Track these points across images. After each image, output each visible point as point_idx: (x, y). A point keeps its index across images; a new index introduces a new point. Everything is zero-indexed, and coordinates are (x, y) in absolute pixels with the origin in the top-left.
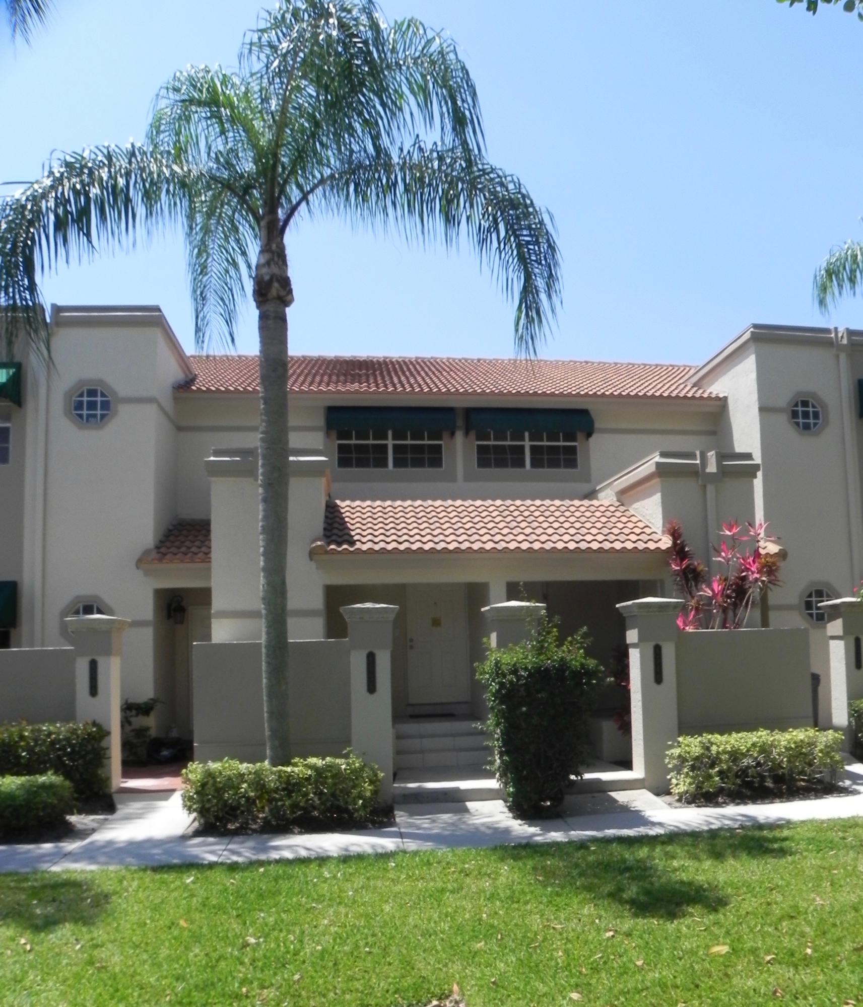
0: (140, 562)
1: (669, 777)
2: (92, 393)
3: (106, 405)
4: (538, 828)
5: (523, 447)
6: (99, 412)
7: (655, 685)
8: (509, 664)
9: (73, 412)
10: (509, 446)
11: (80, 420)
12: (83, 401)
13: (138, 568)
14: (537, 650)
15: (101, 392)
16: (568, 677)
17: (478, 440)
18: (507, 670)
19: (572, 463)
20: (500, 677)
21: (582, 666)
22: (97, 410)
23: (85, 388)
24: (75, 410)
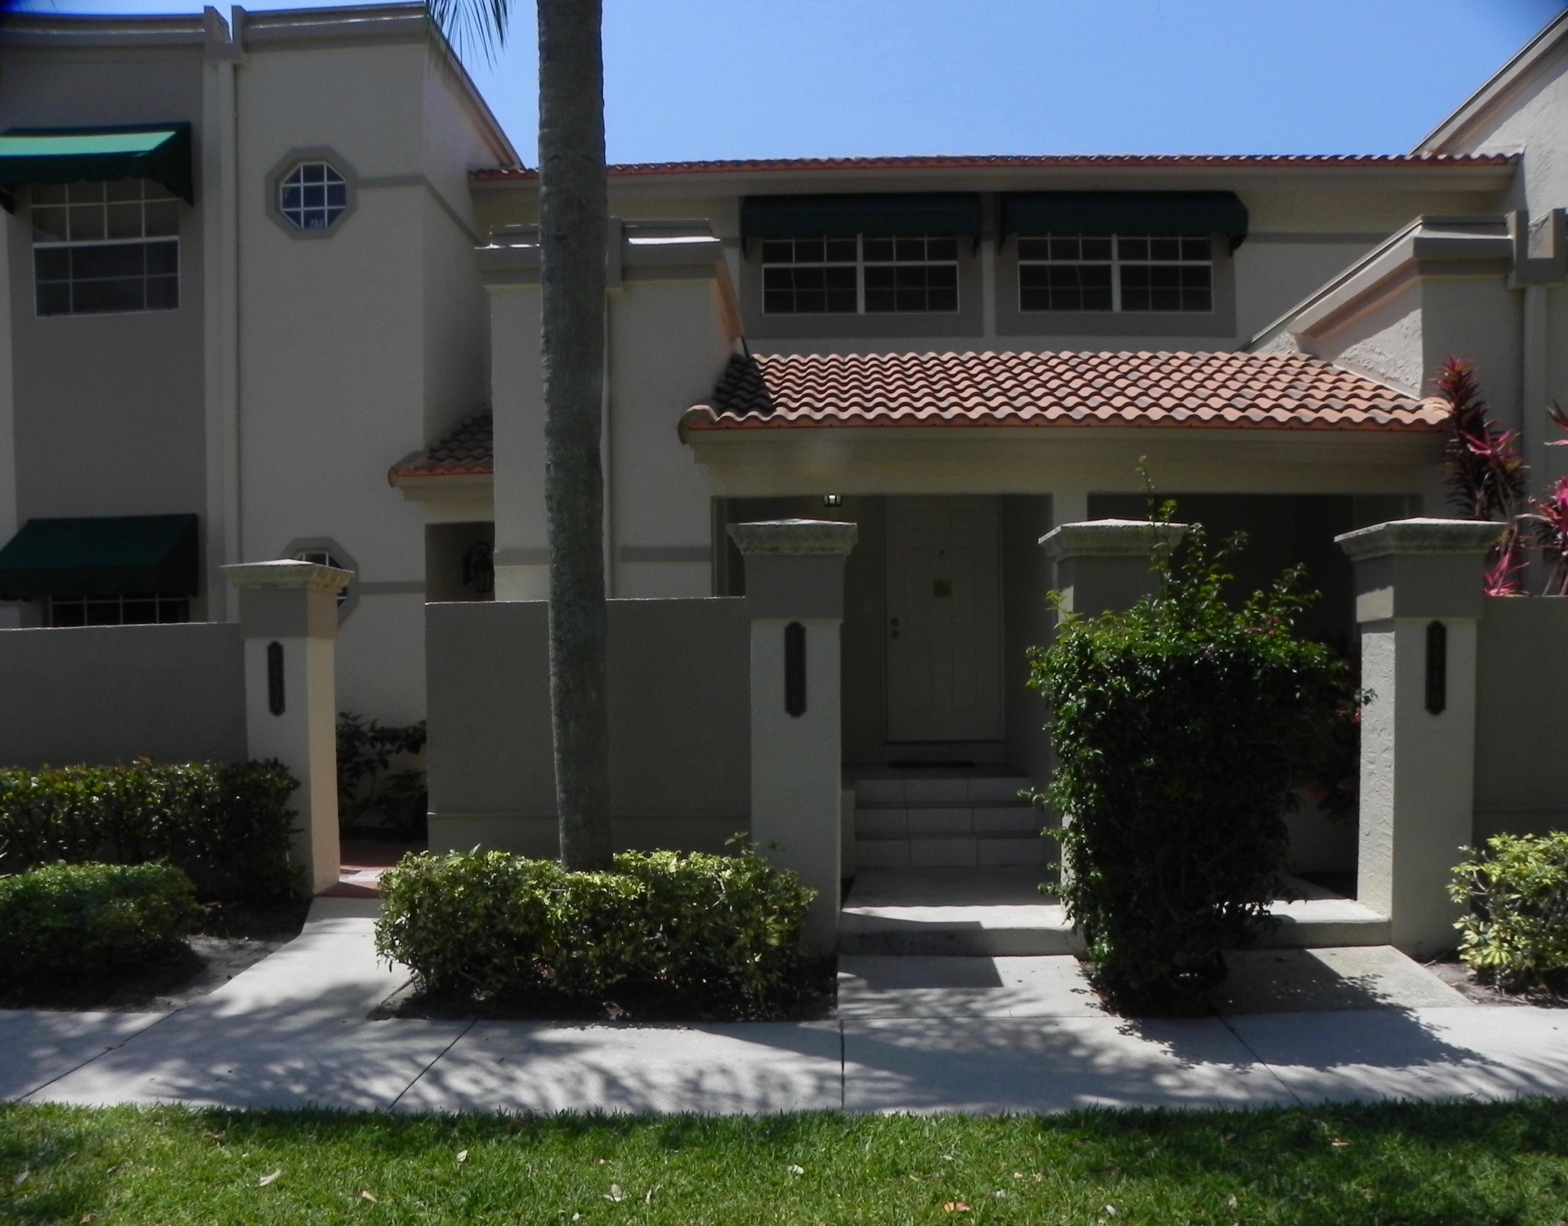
0: (394, 473)
1: (1458, 926)
2: (313, 173)
3: (338, 195)
4: (1165, 1046)
5: (1108, 269)
6: (326, 208)
7: (1426, 715)
8: (1113, 648)
9: (283, 210)
10: (1082, 268)
11: (294, 223)
12: (298, 189)
13: (392, 485)
14: (1181, 618)
15: (329, 170)
16: (1260, 685)
17: (1023, 256)
18: (1108, 663)
19: (1200, 301)
20: (1089, 681)
21: (1291, 657)
22: (323, 205)
23: (301, 166)
24: (286, 206)
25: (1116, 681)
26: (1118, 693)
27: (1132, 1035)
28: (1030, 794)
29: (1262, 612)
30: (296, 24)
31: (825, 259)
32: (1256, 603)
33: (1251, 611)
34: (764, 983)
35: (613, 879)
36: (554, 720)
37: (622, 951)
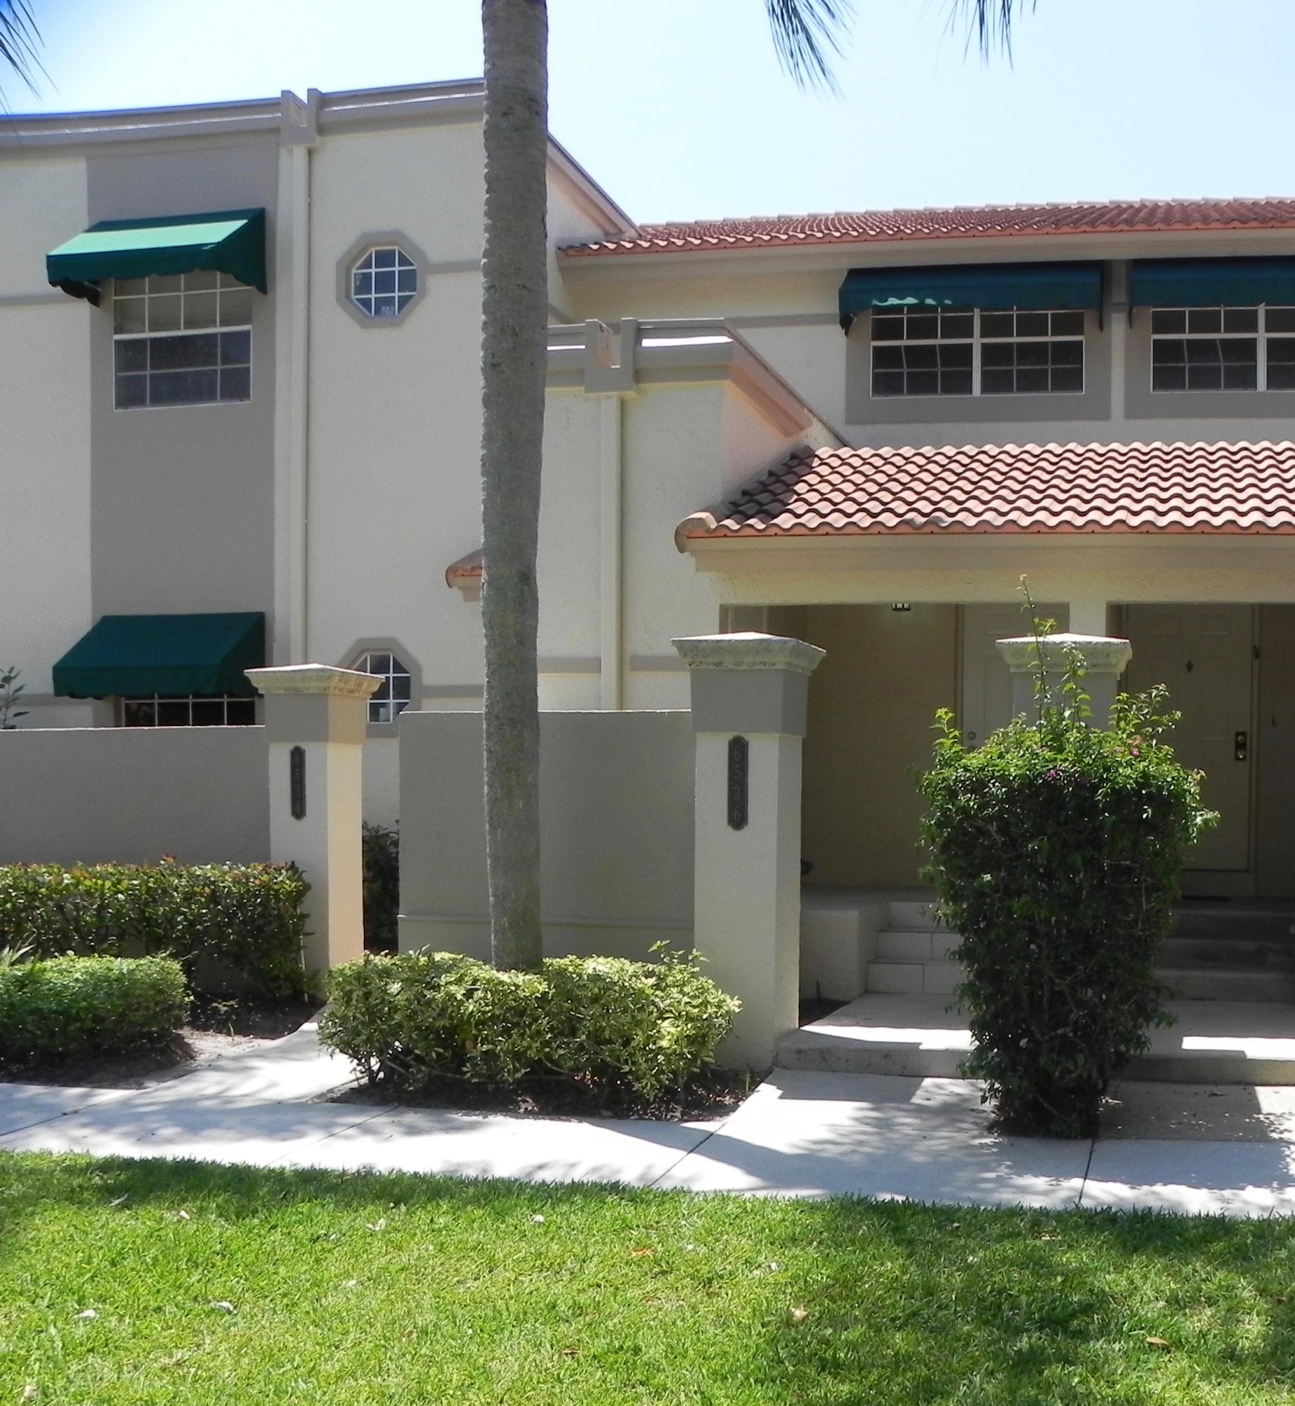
0: (453, 574)
2: (385, 258)
3: (409, 280)
5: (1253, 343)
6: (397, 294)
10: (1224, 342)
11: (365, 311)
12: (369, 275)
13: (450, 586)
15: (401, 255)
17: (1156, 330)
22: (394, 292)
23: (373, 250)
24: (356, 293)
26: (964, 810)
31: (940, 335)
34: (655, 1083)
35: (520, 978)
36: (487, 827)
37: (529, 1047)
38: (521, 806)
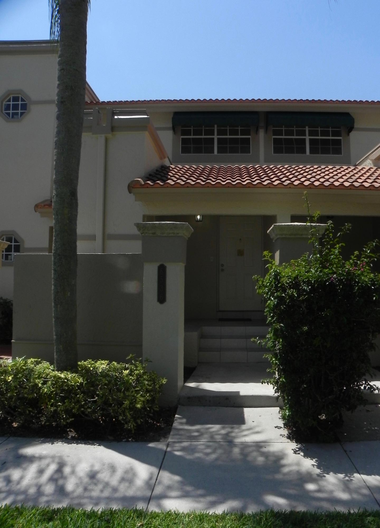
0: (37, 206)
2: (16, 99)
3: (24, 107)
4: (314, 462)
5: (304, 140)
8: (290, 276)
9: (4, 112)
10: (295, 139)
11: (8, 117)
12: (10, 104)
13: (36, 212)
14: (321, 263)
15: (22, 98)
16: (357, 294)
17: (274, 135)
18: (287, 283)
19: (338, 151)
20: (279, 291)
21: (371, 281)
22: (19, 110)
23: (11, 96)
24: (5, 110)
25: (290, 292)
26: (291, 297)
27: (299, 454)
28: (256, 340)
29: (358, 261)
30: (11, 46)
31: (203, 135)
32: (355, 257)
33: (354, 260)
34: (135, 424)
35: (70, 376)
36: (53, 304)
37: (74, 408)
38: (69, 295)
